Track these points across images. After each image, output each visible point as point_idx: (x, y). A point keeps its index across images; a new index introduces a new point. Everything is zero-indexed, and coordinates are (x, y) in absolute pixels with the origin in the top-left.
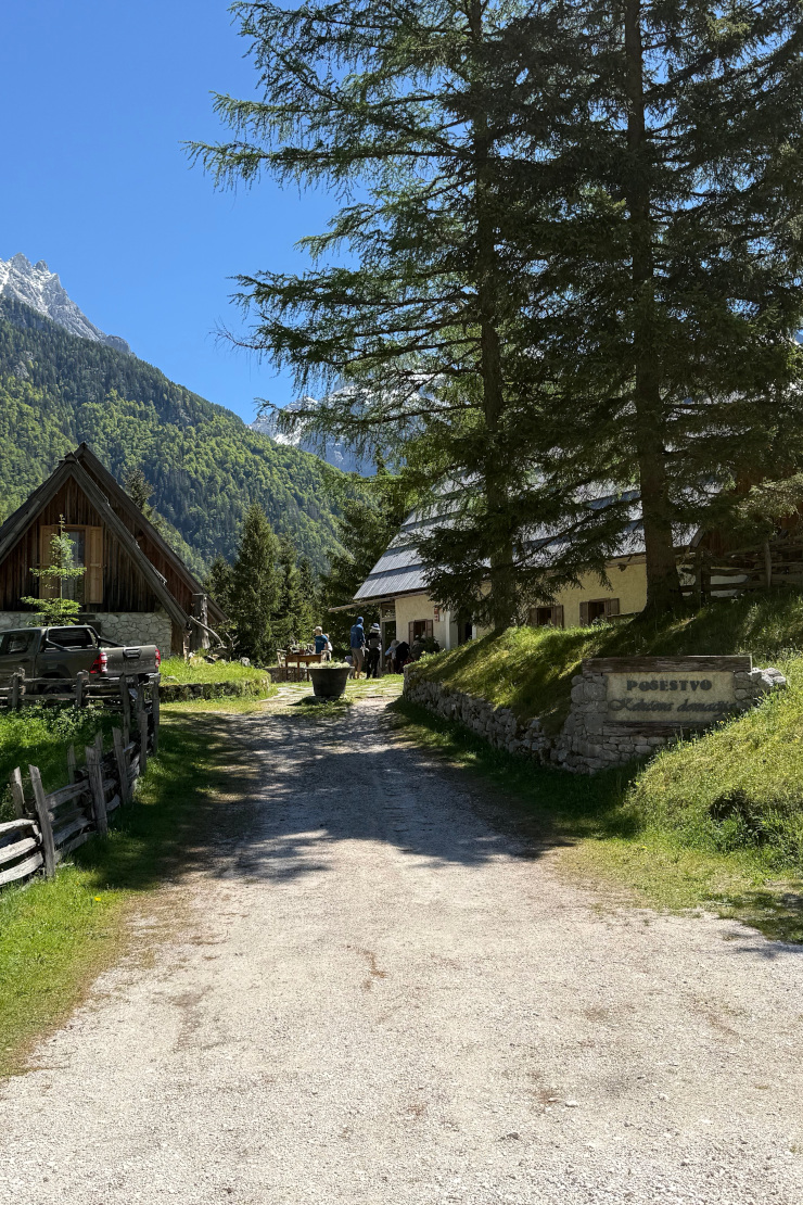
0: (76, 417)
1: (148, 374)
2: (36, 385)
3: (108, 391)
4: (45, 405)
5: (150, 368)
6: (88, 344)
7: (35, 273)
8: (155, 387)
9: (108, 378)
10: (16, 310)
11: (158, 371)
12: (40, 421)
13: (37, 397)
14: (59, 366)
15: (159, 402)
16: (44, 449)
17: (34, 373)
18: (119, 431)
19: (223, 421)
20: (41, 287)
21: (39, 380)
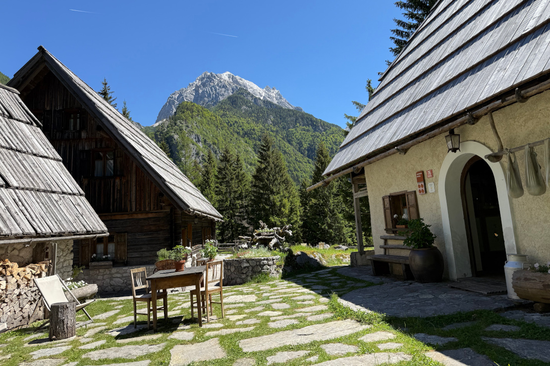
0: (287, 134)
1: (308, 117)
2: (274, 125)
3: (296, 124)
4: (277, 131)
5: (309, 115)
6: (289, 110)
7: (272, 91)
8: (311, 121)
9: (296, 120)
10: (267, 103)
11: (312, 115)
12: (275, 137)
13: (274, 129)
14: (281, 119)
15: (313, 125)
16: (277, 145)
17: (273, 122)
18: (300, 137)
19: (334, 128)
20: (274, 95)
21: (274, 124)
